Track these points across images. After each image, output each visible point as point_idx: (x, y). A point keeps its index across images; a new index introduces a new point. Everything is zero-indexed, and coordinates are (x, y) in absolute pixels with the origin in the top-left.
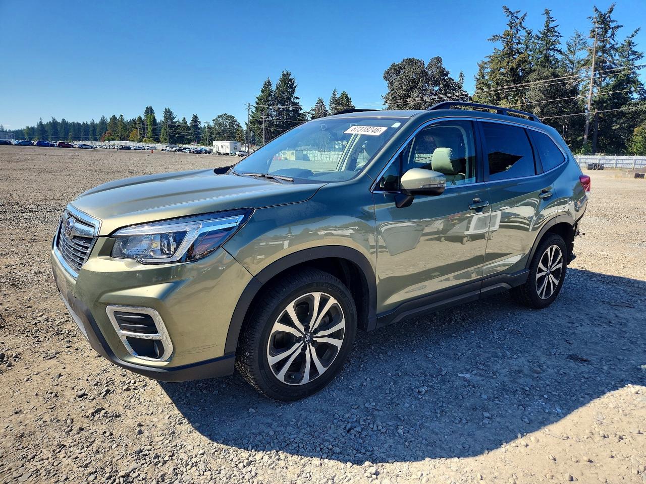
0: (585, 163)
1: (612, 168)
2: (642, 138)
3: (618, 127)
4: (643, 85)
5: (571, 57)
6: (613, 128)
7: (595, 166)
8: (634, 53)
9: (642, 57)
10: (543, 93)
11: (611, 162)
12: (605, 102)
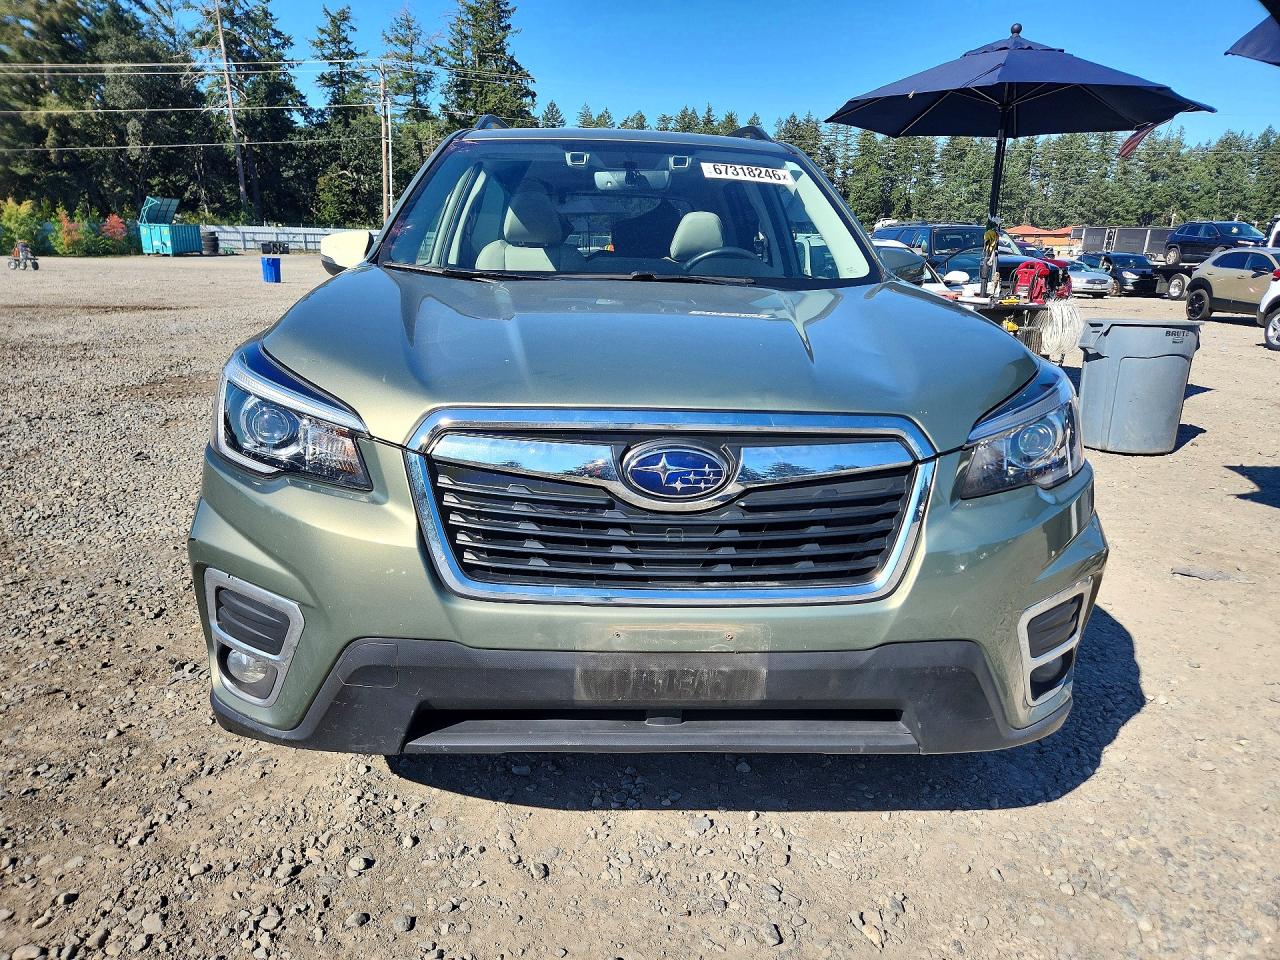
0: (254, 240)
1: (300, 250)
2: (333, 195)
3: (291, 173)
4: (304, 98)
5: (166, 20)
6: (285, 175)
7: (274, 246)
8: (277, 34)
9: (292, 44)
10: (138, 90)
11: (296, 239)
12: (259, 123)
